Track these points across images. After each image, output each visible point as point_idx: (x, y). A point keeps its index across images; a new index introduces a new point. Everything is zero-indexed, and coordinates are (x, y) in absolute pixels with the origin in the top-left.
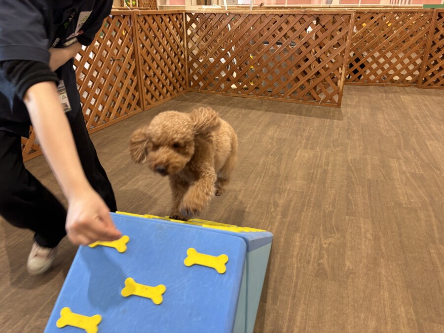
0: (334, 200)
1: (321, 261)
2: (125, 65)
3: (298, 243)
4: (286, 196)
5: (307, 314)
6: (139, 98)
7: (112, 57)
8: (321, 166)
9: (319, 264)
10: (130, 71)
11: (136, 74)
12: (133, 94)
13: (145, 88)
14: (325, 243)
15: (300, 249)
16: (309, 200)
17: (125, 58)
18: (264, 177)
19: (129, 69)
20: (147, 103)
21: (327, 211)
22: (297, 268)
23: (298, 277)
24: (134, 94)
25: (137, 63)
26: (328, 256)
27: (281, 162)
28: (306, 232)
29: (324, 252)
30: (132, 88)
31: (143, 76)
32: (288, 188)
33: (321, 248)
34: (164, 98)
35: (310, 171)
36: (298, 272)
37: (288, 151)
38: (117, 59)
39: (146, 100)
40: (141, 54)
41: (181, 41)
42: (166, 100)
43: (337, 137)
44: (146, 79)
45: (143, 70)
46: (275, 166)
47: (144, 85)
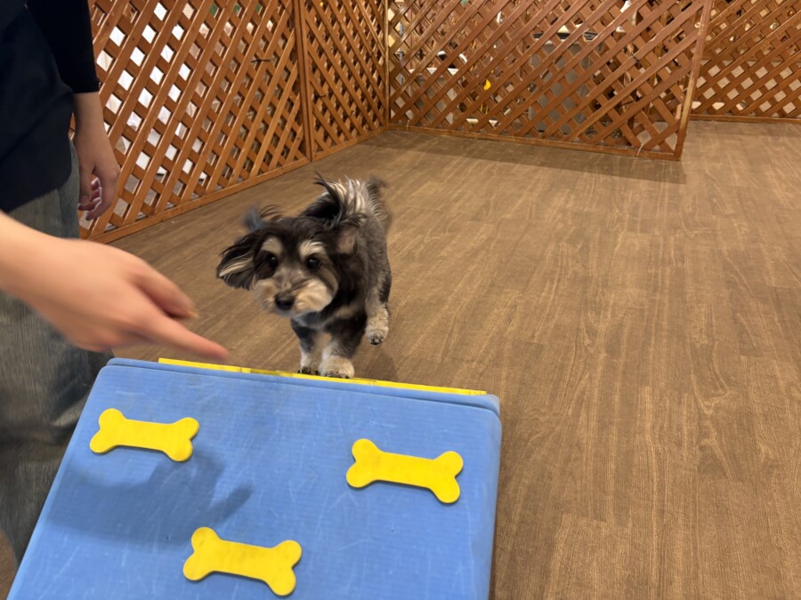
0: (710, 325)
1: (705, 442)
2: (278, 72)
3: (649, 406)
4: (609, 316)
5: (695, 548)
6: (304, 137)
7: (256, 56)
8: (670, 263)
9: (702, 448)
10: (288, 84)
11: (299, 91)
12: (292, 130)
13: (315, 119)
14: (708, 407)
15: (656, 417)
16: (657, 324)
17: (279, 59)
18: (559, 280)
19: (286, 80)
20: (317, 146)
21: (698, 346)
22: (657, 453)
23: (662, 472)
24: (295, 129)
25: (301, 69)
26: (719, 432)
27: (587, 253)
28: (662, 384)
29: (708, 423)
30: (291, 117)
31: (311, 96)
32: (612, 302)
33: (701, 416)
34: (347, 139)
35: (649, 271)
36: (661, 462)
37: (598, 234)
38: (264, 58)
39: (315, 141)
41: (378, 32)
42: (351, 143)
43: (691, 210)
44: (315, 101)
45: (311, 83)
46: (577, 262)
47: (313, 113)
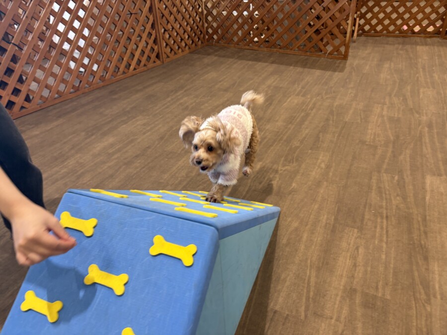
0: (305, 138)
2: (142, 19)
6: (159, 51)
7: (129, 11)
8: (305, 111)
10: (148, 25)
11: (155, 28)
12: (152, 47)
13: (164, 42)
16: (281, 138)
17: (142, 12)
19: (147, 23)
20: (166, 56)
21: (293, 146)
22: (250, 186)
25: (155, 17)
27: (269, 107)
29: (277, 176)
30: (151, 42)
31: (161, 30)
34: (183, 51)
35: (293, 115)
36: (249, 189)
37: (280, 97)
38: (134, 12)
39: (165, 53)
40: (159, 8)
42: (185, 53)
43: (333, 85)
44: (164, 33)
45: (161, 24)
47: (163, 39)
